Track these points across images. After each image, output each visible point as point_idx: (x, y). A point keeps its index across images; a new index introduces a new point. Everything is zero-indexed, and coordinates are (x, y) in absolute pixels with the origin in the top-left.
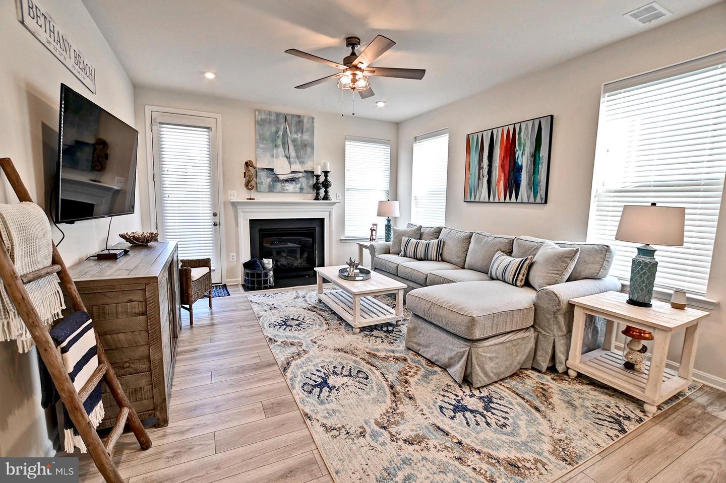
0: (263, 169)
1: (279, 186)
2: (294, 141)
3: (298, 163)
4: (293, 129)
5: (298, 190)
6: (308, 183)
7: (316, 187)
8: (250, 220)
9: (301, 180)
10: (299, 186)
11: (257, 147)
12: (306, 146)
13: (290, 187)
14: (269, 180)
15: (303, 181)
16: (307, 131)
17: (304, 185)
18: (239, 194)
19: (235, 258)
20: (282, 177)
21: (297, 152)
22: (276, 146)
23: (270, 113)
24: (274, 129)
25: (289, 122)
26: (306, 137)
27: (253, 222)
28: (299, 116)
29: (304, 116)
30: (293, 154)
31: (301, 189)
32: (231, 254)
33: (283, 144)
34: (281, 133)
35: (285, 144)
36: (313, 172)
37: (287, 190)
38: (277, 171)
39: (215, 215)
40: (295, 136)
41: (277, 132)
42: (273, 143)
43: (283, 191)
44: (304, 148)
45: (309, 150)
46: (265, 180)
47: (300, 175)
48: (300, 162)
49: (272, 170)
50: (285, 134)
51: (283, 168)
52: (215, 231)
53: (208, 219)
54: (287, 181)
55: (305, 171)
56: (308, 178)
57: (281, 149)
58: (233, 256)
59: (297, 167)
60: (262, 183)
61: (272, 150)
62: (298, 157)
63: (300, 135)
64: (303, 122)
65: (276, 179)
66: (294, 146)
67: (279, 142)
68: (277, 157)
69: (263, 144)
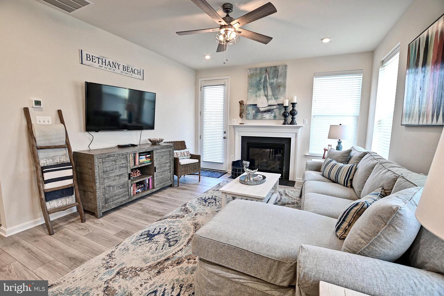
0: (250, 105)
1: (260, 115)
2: (271, 84)
3: (274, 99)
4: (271, 76)
5: (272, 117)
6: (280, 112)
7: (285, 116)
8: (242, 136)
9: (275, 110)
10: (273, 115)
11: (248, 91)
12: (279, 86)
13: (267, 116)
14: (254, 112)
15: (277, 112)
16: (281, 76)
17: (277, 114)
18: (237, 121)
19: (233, 158)
20: (262, 110)
21: (273, 91)
22: (259, 90)
23: (256, 69)
24: (258, 79)
25: (269, 72)
26: (280, 80)
27: (243, 138)
28: (276, 67)
29: (279, 66)
30: (270, 93)
31: (275, 117)
32: (232, 156)
33: (264, 87)
34: (262, 80)
35: (265, 88)
36: (283, 104)
37: (265, 118)
38: (259, 106)
39: (225, 133)
40: (272, 81)
41: (260, 80)
42: (257, 87)
43: (262, 119)
44: (278, 88)
45: (282, 89)
46: (252, 112)
47: (275, 107)
48: (275, 99)
49: (256, 105)
50: (265, 81)
51: (262, 104)
52: (225, 142)
53: (222, 135)
54: (265, 112)
55: (278, 104)
56: (280, 109)
57: (262, 91)
58: (232, 157)
59: (273, 102)
60: (249, 114)
61: (256, 92)
62: (273, 95)
63: (275, 80)
64: (278, 70)
65: (258, 111)
66: (271, 88)
67: (261, 87)
68: (260, 96)
69: (251, 89)
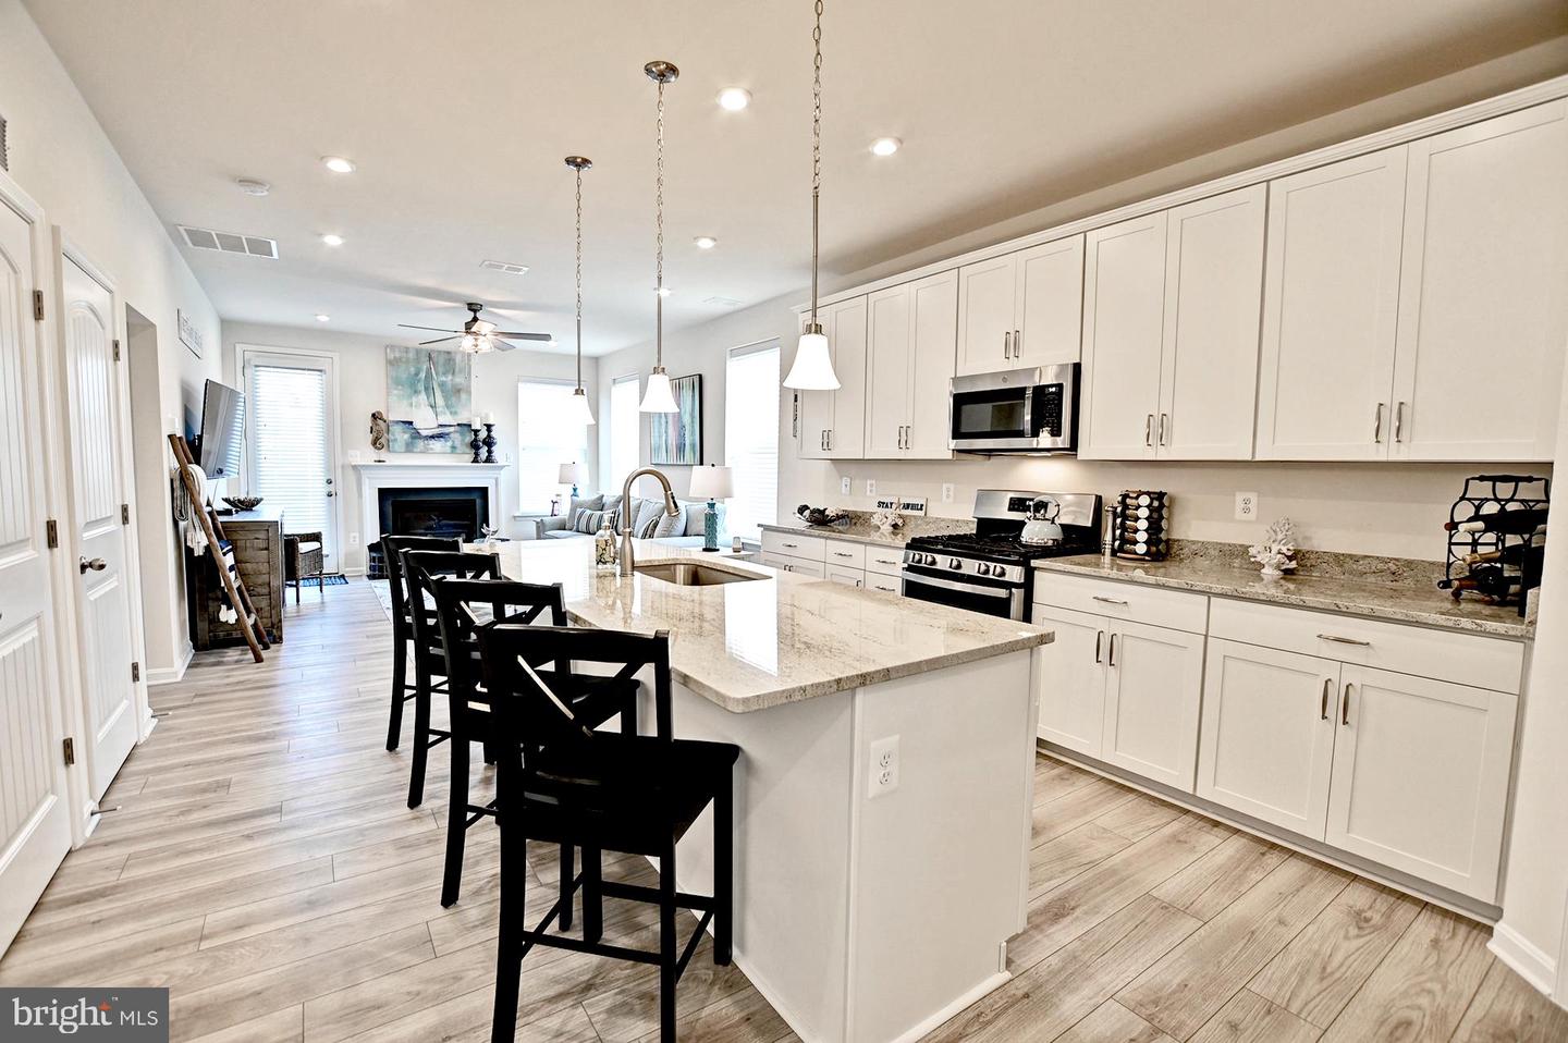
0: (398, 422)
1: (421, 444)
2: (442, 385)
3: (448, 413)
4: (441, 370)
5: (449, 450)
6: (463, 440)
7: (475, 446)
8: (381, 490)
9: (452, 435)
10: (449, 444)
11: (388, 394)
12: (459, 391)
13: (437, 445)
14: (406, 436)
15: (457, 438)
16: (460, 372)
17: (457, 443)
18: (365, 454)
19: (357, 539)
20: (424, 433)
21: (446, 398)
22: (416, 392)
23: (407, 350)
24: (412, 370)
25: (435, 360)
26: (459, 380)
27: (384, 494)
28: (449, 353)
29: (456, 353)
30: (440, 401)
31: (453, 447)
32: (352, 535)
33: (426, 389)
34: (423, 375)
35: (429, 390)
36: (470, 426)
37: (432, 449)
38: (416, 425)
39: (329, 482)
40: (444, 379)
41: (417, 374)
42: (411, 387)
43: (425, 451)
44: (455, 393)
45: (463, 396)
46: (400, 436)
47: (452, 429)
48: (451, 413)
49: (411, 423)
50: (429, 376)
51: (426, 421)
52: (330, 503)
53: (323, 488)
54: (432, 437)
55: (459, 425)
56: (462, 434)
57: (423, 396)
58: (354, 537)
59: (446, 419)
60: (395, 440)
61: (410, 397)
62: (447, 406)
63: (450, 377)
64: (454, 360)
65: (416, 435)
66: (442, 392)
67: (421, 387)
68: (418, 406)
69: (396, 389)
